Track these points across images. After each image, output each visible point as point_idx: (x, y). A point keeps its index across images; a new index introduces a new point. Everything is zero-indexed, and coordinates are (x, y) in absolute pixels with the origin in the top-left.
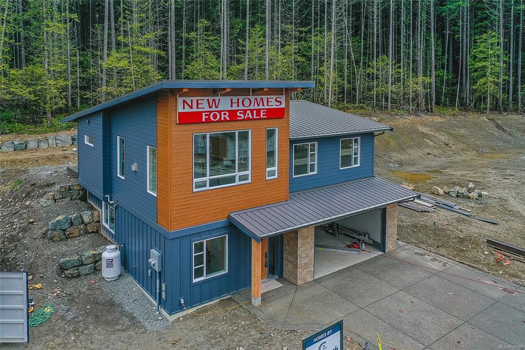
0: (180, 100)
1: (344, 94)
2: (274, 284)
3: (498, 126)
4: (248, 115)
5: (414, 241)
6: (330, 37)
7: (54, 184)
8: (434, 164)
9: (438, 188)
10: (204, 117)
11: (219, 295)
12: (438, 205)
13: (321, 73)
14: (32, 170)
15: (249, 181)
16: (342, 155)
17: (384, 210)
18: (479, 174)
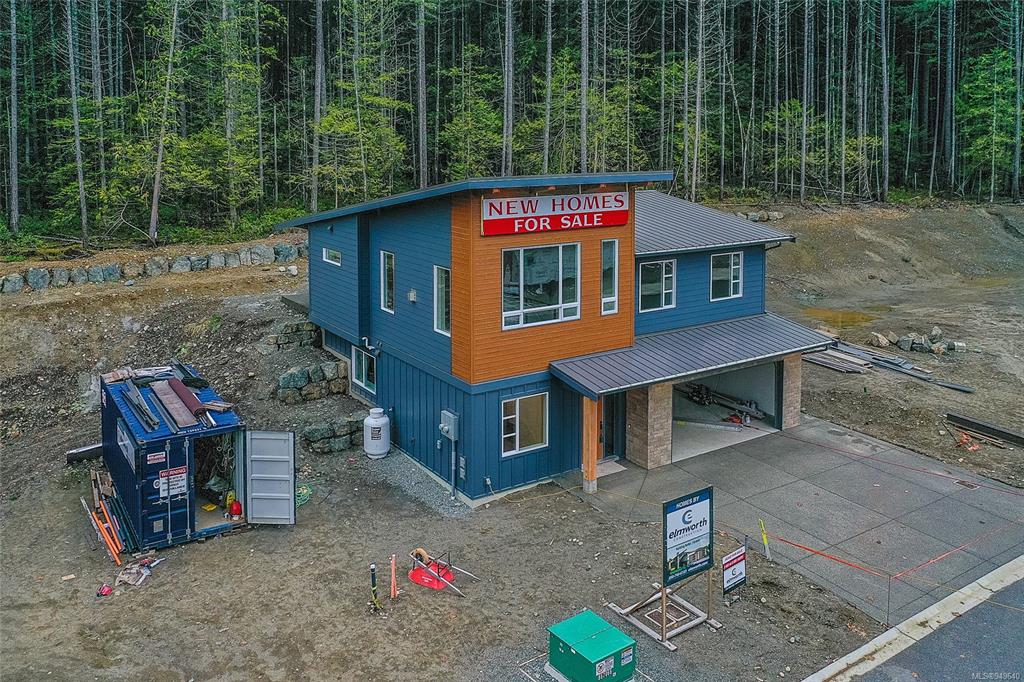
0: (486, 204)
1: (720, 168)
2: (613, 467)
3: (1007, 227)
4: (576, 221)
5: (830, 415)
6: (695, 69)
7: (272, 321)
8: (881, 294)
9: (879, 335)
10: (517, 226)
11: (537, 477)
12: (877, 363)
13: (679, 133)
14: (229, 300)
15: (578, 317)
16: (715, 278)
17: (779, 365)
18: (958, 313)
